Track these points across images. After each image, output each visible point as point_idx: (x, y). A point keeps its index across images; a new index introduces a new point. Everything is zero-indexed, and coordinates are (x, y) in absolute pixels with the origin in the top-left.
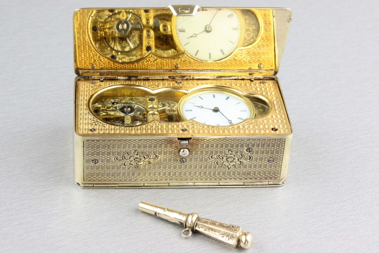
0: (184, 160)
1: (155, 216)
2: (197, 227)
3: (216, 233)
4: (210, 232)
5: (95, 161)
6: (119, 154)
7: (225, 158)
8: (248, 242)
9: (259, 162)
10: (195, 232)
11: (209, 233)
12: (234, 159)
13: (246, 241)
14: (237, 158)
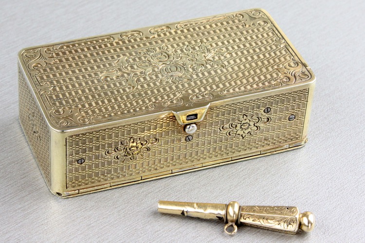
0: (190, 137)
1: (183, 216)
2: (242, 218)
3: (269, 221)
4: (261, 221)
5: (81, 161)
6: (110, 145)
7: (239, 126)
8: (311, 224)
9: (278, 123)
10: (241, 226)
11: (259, 223)
12: (249, 125)
13: (309, 222)
14: (252, 123)
